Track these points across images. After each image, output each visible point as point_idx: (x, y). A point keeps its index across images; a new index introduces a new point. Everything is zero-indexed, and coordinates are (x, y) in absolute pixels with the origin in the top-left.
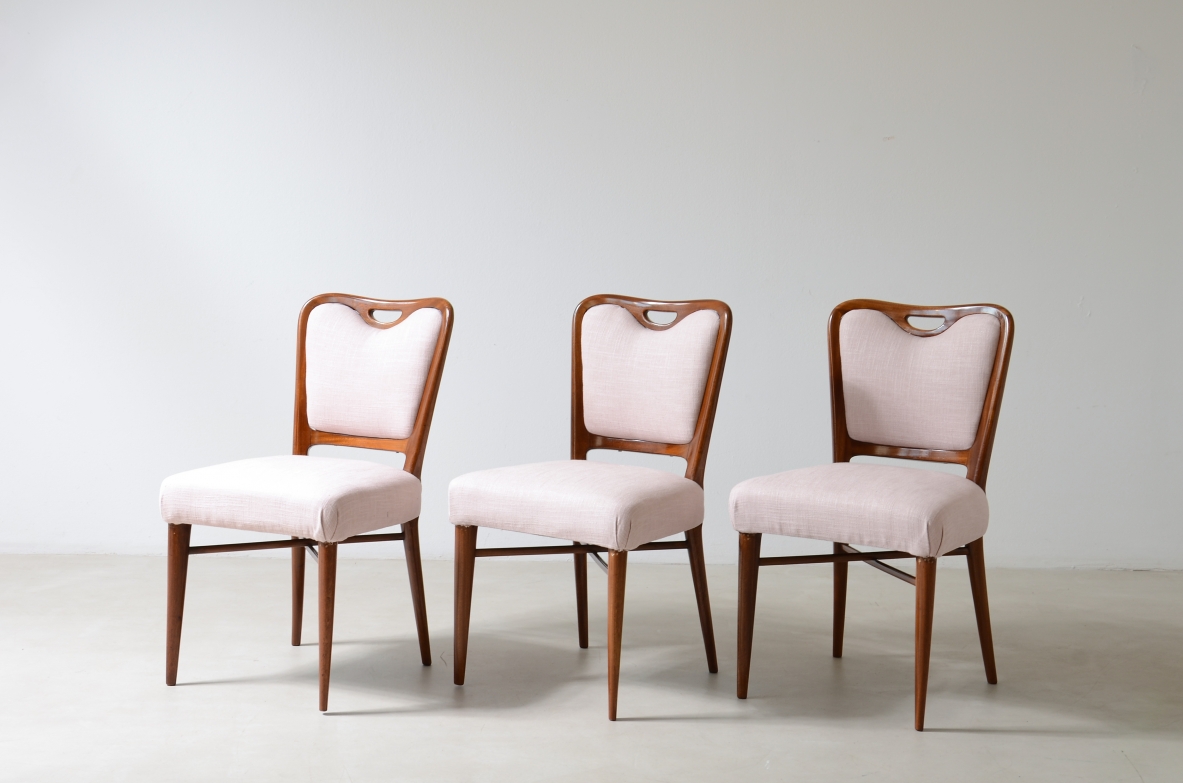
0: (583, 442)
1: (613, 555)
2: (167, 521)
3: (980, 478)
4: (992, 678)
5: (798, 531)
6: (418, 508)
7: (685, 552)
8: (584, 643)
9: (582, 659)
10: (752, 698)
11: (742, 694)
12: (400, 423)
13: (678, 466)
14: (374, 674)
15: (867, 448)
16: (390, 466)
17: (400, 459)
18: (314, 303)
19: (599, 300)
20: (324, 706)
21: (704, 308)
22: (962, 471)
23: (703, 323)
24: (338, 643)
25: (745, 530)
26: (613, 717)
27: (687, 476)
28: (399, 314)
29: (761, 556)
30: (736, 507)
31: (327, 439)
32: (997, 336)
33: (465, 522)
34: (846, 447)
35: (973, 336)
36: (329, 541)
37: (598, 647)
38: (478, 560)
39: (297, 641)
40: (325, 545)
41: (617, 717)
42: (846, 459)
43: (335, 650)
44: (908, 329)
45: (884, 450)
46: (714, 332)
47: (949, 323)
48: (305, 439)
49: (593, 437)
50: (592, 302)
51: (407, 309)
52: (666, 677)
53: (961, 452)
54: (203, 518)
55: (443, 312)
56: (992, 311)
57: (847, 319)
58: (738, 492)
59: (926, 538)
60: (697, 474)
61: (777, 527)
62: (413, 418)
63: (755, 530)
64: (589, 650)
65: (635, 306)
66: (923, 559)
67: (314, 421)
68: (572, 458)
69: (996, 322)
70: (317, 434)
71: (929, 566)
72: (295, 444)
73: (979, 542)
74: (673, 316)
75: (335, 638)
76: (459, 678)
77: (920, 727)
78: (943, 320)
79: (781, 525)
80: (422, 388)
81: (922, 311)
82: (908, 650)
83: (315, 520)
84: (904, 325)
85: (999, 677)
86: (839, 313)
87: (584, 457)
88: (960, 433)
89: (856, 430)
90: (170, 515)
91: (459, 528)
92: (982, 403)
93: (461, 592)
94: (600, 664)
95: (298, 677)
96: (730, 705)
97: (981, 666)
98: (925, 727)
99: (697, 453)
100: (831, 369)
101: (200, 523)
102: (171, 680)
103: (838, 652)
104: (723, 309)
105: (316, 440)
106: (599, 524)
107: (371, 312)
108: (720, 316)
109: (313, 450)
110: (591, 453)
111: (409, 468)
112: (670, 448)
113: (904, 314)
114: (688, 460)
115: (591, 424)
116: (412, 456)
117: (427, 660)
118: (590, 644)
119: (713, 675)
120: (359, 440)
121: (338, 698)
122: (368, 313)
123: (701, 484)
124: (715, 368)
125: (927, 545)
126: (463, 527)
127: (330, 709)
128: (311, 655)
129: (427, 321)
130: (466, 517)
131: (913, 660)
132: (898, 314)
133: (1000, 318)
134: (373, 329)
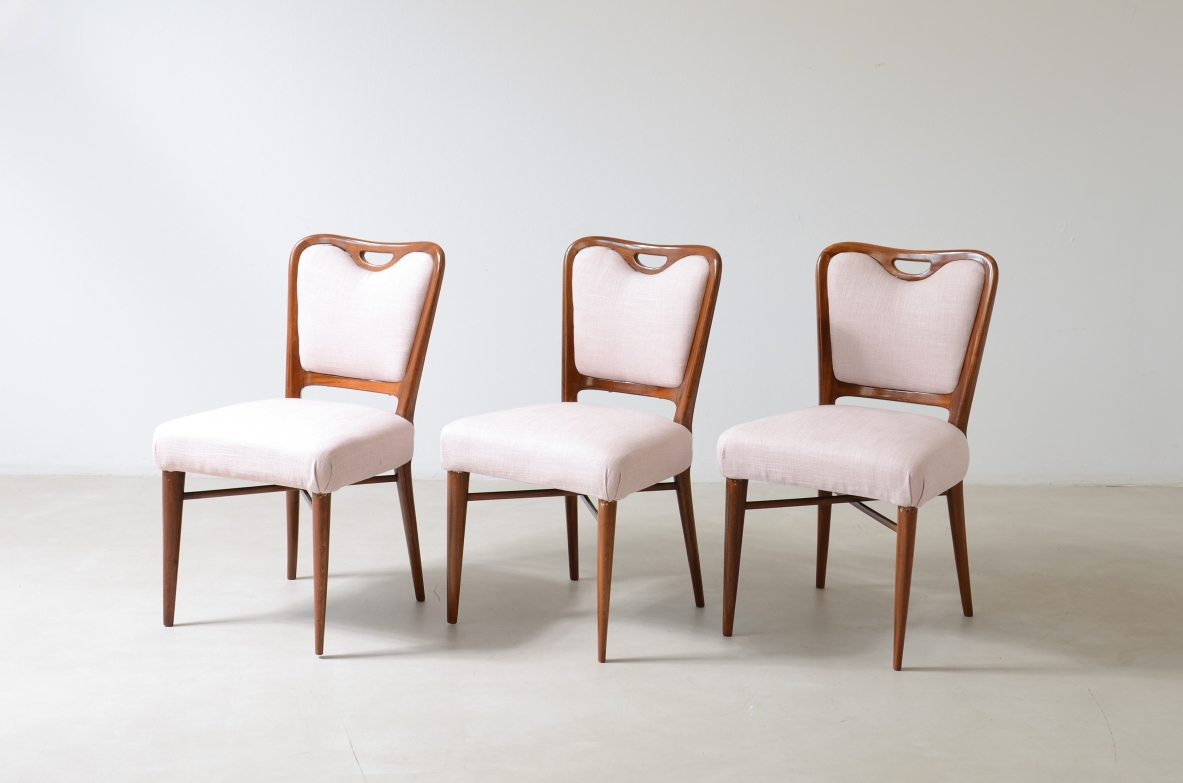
0: (574, 383)
1: (603, 505)
2: (161, 468)
3: (961, 421)
4: (968, 611)
5: (784, 478)
6: (411, 452)
7: (673, 493)
8: (574, 575)
9: (573, 591)
10: (736, 635)
11: (728, 632)
12: (392, 367)
13: (668, 409)
14: (369, 613)
15: (852, 389)
16: (383, 410)
17: (392, 402)
18: (304, 245)
19: (590, 242)
20: (320, 650)
21: (694, 254)
22: (944, 414)
23: (693, 269)
24: (335, 576)
25: (732, 476)
26: (603, 659)
27: (676, 420)
28: (390, 256)
29: (748, 500)
30: (724, 454)
31: (320, 380)
32: (982, 282)
33: (458, 469)
34: (833, 388)
35: (959, 282)
36: (323, 492)
37: (588, 579)
38: (470, 504)
39: (292, 575)
40: (319, 495)
41: (607, 658)
42: (831, 402)
43: (331, 584)
44: (894, 272)
45: (870, 392)
46: (704, 279)
47: (935, 267)
48: (298, 380)
49: (584, 378)
50: (581, 245)
51: (399, 252)
52: (653, 613)
53: (944, 395)
54: (197, 467)
55: (434, 256)
56: (979, 257)
57: (835, 262)
58: (727, 438)
59: (908, 488)
60: (686, 419)
61: (764, 474)
62: (406, 363)
63: (742, 477)
64: (579, 582)
65: (626, 248)
66: (904, 508)
67: (307, 362)
68: (563, 400)
69: (981, 269)
70: (309, 375)
71: (910, 515)
72: (288, 385)
73: (959, 486)
74: (663, 260)
75: (332, 569)
76: (452, 617)
77: (898, 667)
78: (929, 265)
79: (767, 472)
80: (413, 333)
81: (910, 255)
82: (888, 579)
83: (309, 472)
84: (891, 269)
85: (975, 608)
86: (828, 255)
87: (574, 399)
88: (945, 379)
89: (842, 372)
90: (163, 463)
91: (451, 473)
92: (965, 348)
93: (454, 535)
94: (590, 599)
95: (293, 615)
96: (715, 644)
97: (957, 596)
98: (903, 666)
99: (686, 397)
100: (818, 314)
101: (194, 471)
102: (169, 620)
103: (820, 582)
104: (712, 255)
105: (309, 381)
106: (589, 475)
107: (362, 254)
108: (710, 262)
109: (306, 391)
110: (582, 394)
111: (401, 412)
112: (659, 391)
113: (892, 258)
114: (677, 404)
115: (583, 365)
116: (404, 400)
117: (420, 596)
118: (580, 576)
119: (700, 609)
120: (352, 382)
121: (334, 640)
122: (358, 253)
123: (690, 428)
124: (705, 315)
125: (909, 495)
126: (456, 473)
127: (326, 653)
128: (306, 589)
129: (419, 265)
130: (458, 463)
131: (892, 591)
132: (887, 258)
133: (985, 265)
134: (365, 271)
